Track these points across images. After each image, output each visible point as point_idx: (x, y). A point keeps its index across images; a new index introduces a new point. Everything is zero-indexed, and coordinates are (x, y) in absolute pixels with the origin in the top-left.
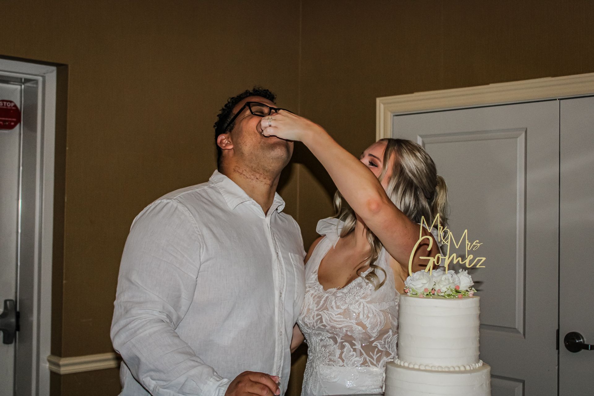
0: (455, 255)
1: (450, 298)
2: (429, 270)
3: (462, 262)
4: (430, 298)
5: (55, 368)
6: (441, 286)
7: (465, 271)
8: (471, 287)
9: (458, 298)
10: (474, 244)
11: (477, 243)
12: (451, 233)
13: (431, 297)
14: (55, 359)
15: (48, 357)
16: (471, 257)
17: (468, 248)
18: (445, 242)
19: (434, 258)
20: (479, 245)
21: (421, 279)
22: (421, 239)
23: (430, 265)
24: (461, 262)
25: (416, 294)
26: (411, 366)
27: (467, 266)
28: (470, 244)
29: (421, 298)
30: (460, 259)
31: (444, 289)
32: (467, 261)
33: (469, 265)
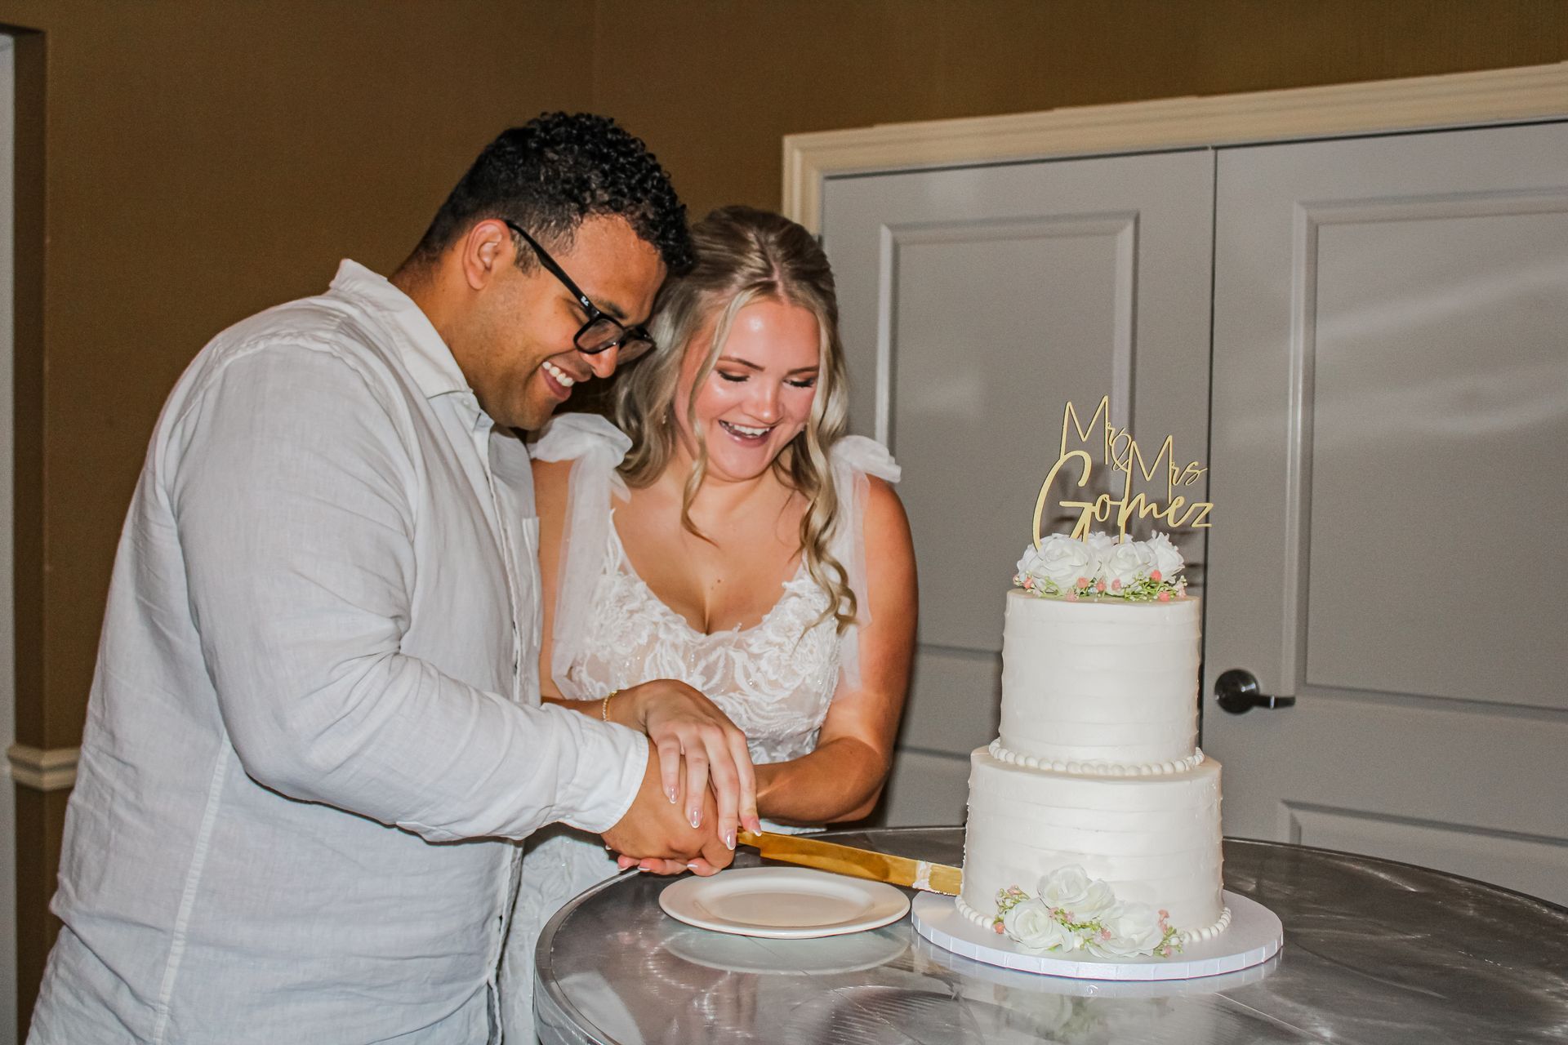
0: (1142, 496)
1: (1139, 602)
2: (1082, 533)
3: (1159, 514)
4: (1093, 602)
5: (27, 777)
6: (1118, 572)
7: (1165, 535)
8: (1178, 576)
9: (1159, 600)
10: (1188, 470)
11: (1194, 467)
12: (1134, 443)
13: (1096, 600)
14: (28, 754)
15: (10, 749)
16: (1181, 500)
17: (1173, 481)
18: (1119, 465)
19: (1094, 505)
20: (1198, 472)
21: (1068, 556)
22: (1064, 458)
23: (1085, 520)
24: (1156, 515)
25: (1055, 593)
26: (1046, 767)
27: (1171, 523)
28: (1177, 470)
29: (1071, 601)
30: (1154, 506)
31: (1126, 580)
32: (1171, 512)
33: (1176, 520)
